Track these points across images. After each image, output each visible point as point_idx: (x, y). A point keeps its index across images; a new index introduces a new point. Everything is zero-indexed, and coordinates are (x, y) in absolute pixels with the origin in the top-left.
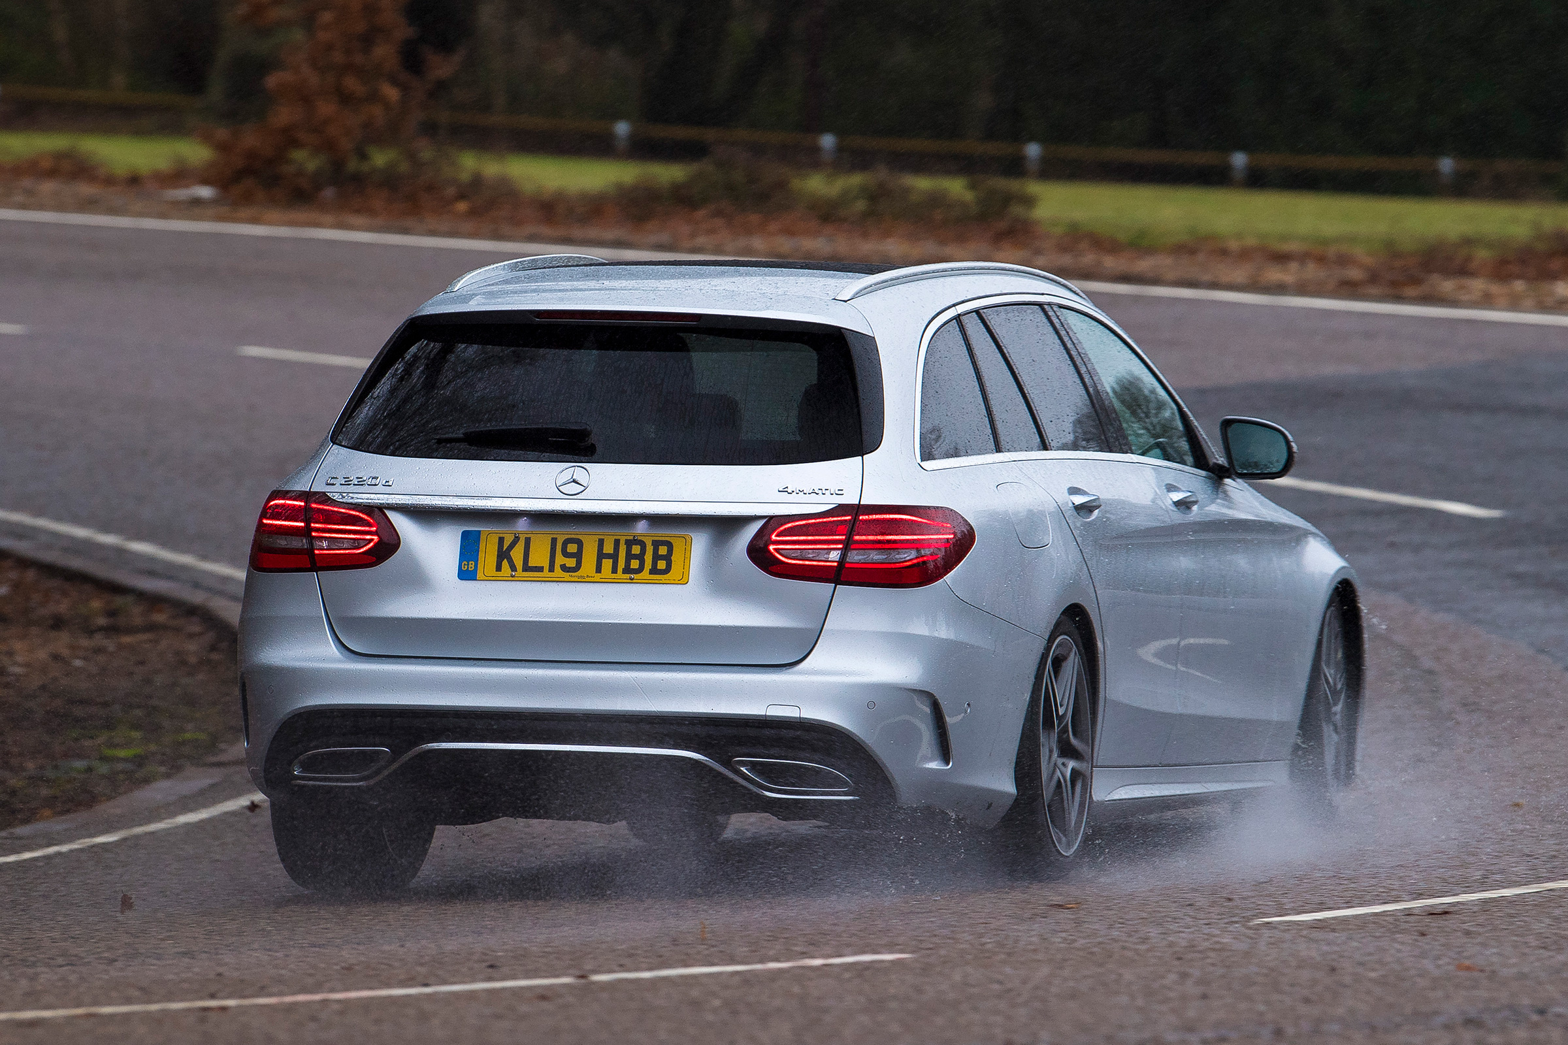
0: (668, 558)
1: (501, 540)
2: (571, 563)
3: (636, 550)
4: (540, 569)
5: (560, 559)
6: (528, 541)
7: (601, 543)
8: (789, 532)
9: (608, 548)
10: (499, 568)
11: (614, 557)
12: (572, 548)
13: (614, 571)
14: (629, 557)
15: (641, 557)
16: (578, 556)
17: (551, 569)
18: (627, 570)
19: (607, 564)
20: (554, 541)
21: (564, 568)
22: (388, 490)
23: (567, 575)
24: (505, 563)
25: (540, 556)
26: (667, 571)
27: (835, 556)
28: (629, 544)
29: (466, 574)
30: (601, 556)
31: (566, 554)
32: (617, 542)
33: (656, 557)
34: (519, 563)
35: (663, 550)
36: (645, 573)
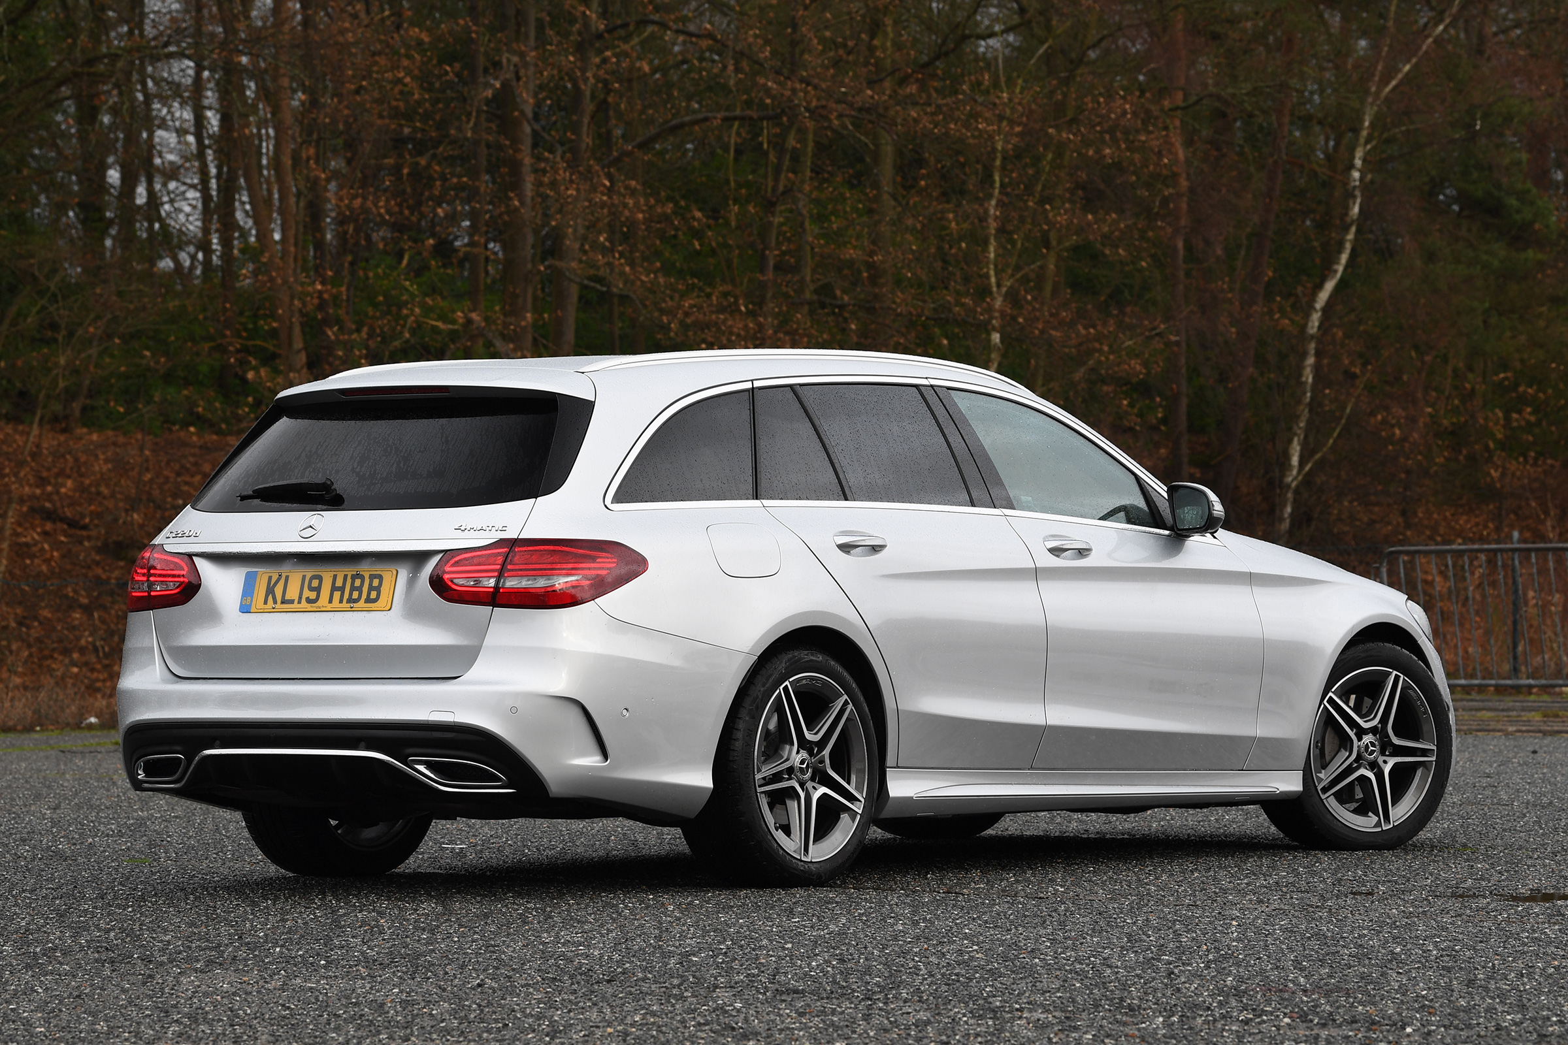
0: (378, 589)
1: (270, 578)
2: (313, 595)
3: (358, 583)
4: (292, 602)
5: (307, 593)
6: (287, 577)
7: (335, 577)
8: (457, 564)
9: (339, 583)
10: (266, 602)
11: (342, 589)
12: (315, 583)
13: (341, 602)
14: (353, 589)
15: (360, 589)
16: (318, 590)
17: (299, 602)
18: (351, 600)
19: (337, 595)
20: (304, 577)
21: (309, 601)
22: (196, 540)
23: (309, 607)
24: (270, 597)
25: (293, 592)
26: (375, 600)
27: (492, 582)
28: (354, 578)
29: (245, 609)
30: (334, 589)
31: (311, 589)
32: (345, 577)
33: (371, 588)
34: (279, 598)
35: (376, 583)
36: (361, 604)
